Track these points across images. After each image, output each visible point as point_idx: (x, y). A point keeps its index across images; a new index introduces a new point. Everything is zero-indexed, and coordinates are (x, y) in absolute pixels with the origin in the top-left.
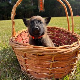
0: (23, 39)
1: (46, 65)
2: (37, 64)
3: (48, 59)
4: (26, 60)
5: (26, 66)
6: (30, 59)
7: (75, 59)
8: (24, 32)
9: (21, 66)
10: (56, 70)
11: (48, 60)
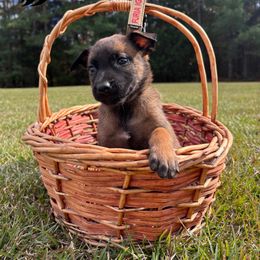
0: (74, 133)
1: (109, 199)
2: (86, 195)
3: (115, 180)
4: (59, 182)
5: (62, 199)
6: (70, 180)
7: (195, 190)
8: (79, 113)
9: (51, 202)
10: (135, 214)
11: (113, 184)
